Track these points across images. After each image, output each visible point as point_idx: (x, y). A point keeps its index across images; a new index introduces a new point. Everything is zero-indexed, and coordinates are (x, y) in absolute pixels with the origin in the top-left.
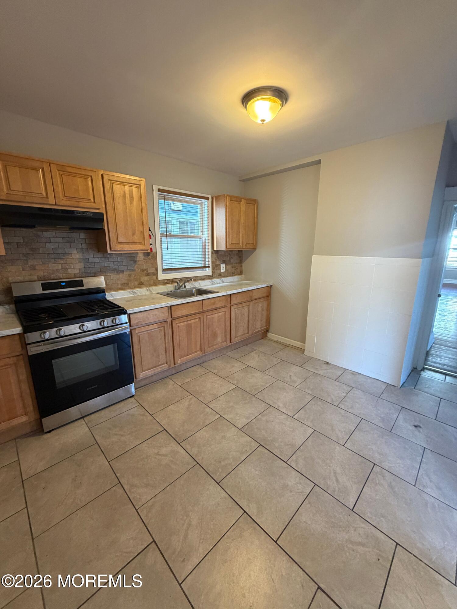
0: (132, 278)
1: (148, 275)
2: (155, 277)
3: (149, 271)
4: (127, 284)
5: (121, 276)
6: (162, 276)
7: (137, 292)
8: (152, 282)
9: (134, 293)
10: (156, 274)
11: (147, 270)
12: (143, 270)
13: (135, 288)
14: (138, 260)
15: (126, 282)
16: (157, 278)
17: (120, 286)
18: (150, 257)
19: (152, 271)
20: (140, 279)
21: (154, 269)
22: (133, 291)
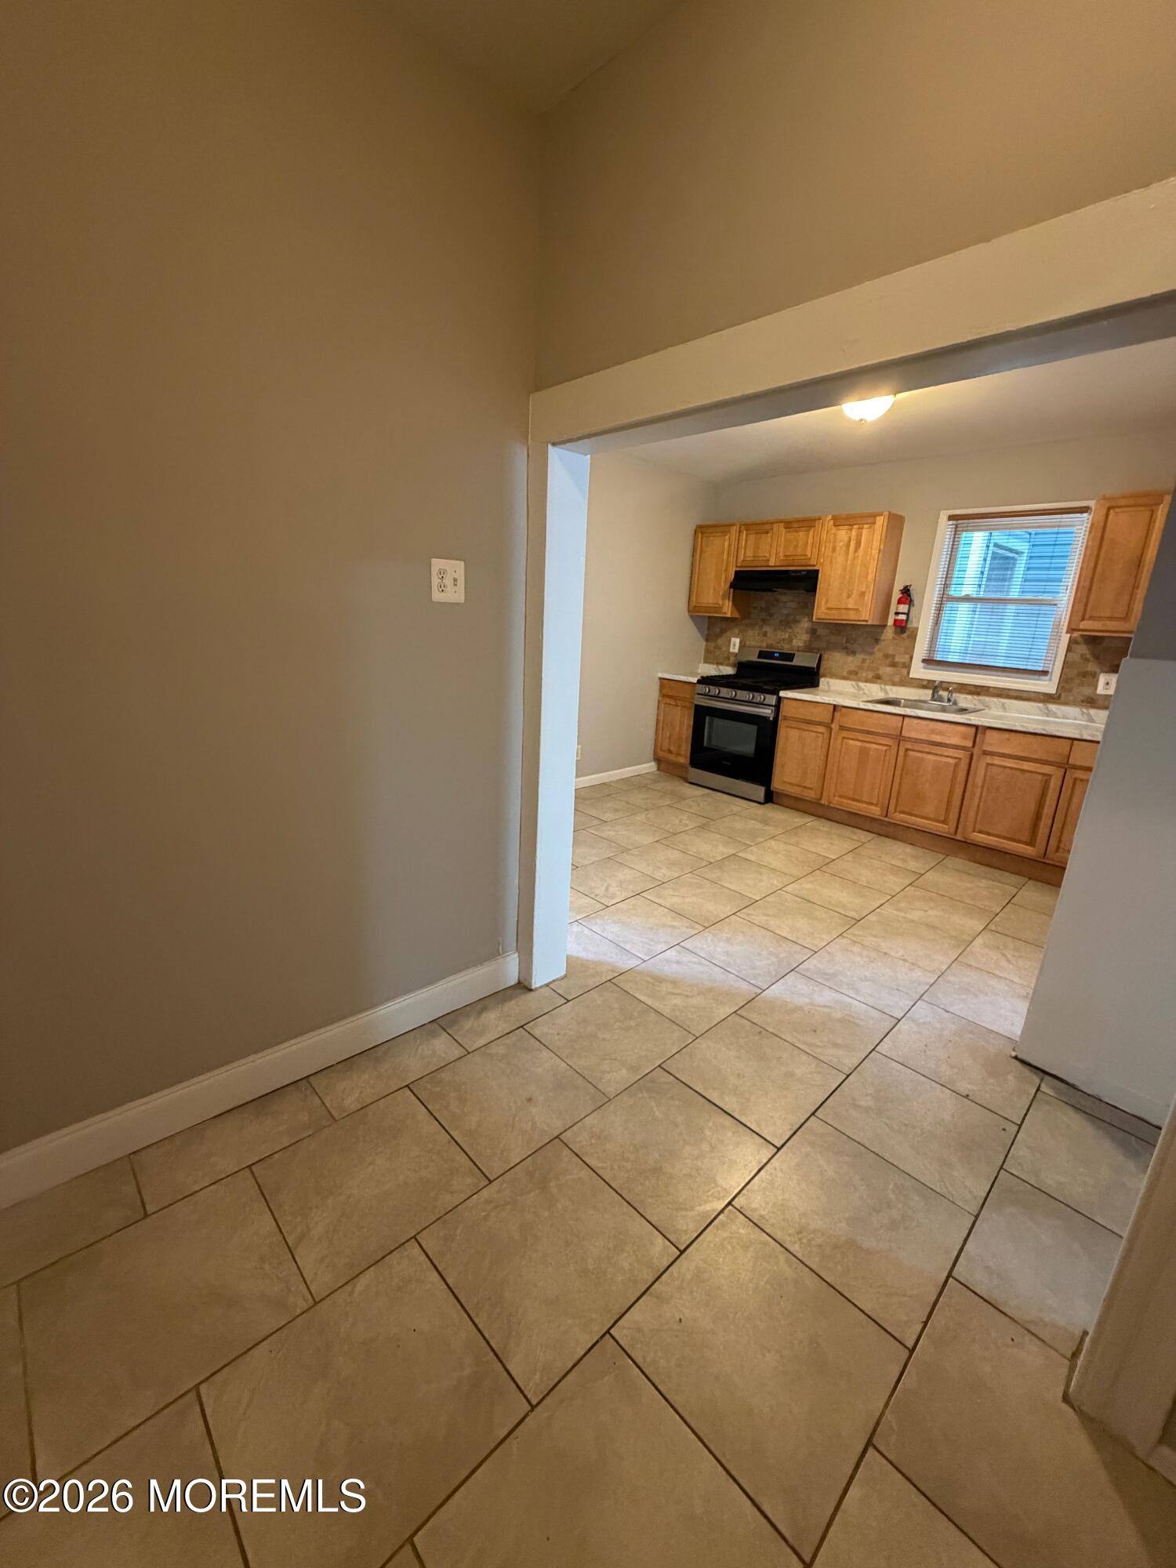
0: (866, 665)
1: (893, 665)
2: (904, 671)
3: (897, 659)
4: (856, 673)
5: (850, 658)
6: (918, 671)
7: (863, 687)
8: (897, 679)
9: (860, 688)
10: (908, 666)
11: (893, 656)
12: (886, 656)
13: (866, 681)
14: (882, 638)
15: (856, 669)
16: (908, 673)
17: (845, 674)
18: (905, 635)
19: (902, 660)
20: (878, 669)
21: (907, 657)
22: (858, 685)
